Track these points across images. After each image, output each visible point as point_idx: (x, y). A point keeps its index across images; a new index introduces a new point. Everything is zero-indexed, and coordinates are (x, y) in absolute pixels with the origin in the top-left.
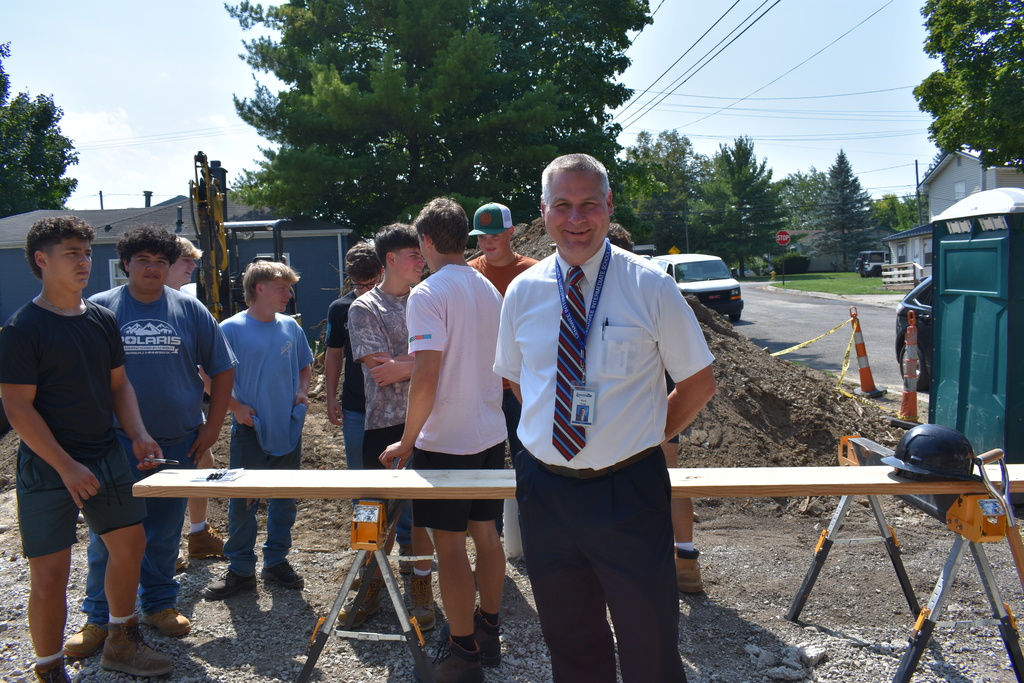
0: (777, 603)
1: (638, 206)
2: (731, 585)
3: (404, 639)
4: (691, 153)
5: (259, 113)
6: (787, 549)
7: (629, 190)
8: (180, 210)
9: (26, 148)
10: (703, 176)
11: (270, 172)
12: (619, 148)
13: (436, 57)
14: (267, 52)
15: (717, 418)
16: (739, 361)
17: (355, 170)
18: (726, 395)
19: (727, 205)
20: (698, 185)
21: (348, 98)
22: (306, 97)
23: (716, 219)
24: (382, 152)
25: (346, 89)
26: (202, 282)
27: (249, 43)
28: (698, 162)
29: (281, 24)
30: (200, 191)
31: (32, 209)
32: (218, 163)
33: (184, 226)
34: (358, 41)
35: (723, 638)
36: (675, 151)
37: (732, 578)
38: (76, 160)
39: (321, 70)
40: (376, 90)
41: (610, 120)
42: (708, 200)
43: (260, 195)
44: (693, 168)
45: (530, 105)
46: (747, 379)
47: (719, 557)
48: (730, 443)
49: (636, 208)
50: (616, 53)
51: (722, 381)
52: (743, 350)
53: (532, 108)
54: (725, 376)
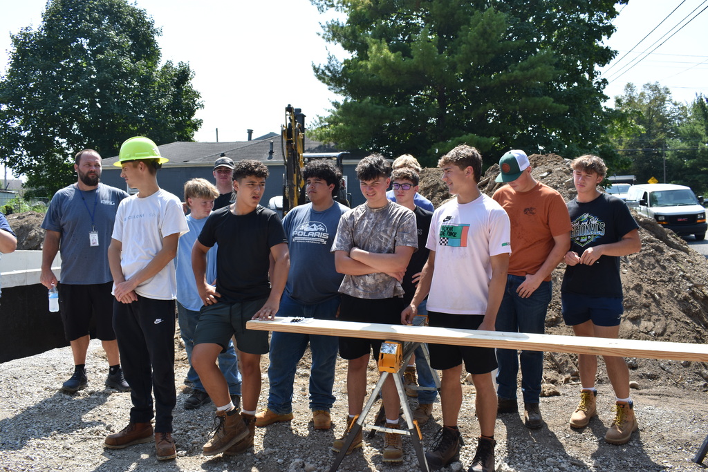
0: (687, 450)
1: (623, 143)
2: (654, 433)
3: (409, 434)
4: (671, 100)
5: (330, 74)
6: (702, 413)
7: (612, 132)
8: (272, 144)
9: (170, 97)
10: (680, 119)
11: (336, 117)
12: (606, 98)
13: (461, 31)
14: (337, 30)
15: (663, 314)
16: (686, 271)
17: (397, 116)
18: (672, 296)
19: (700, 144)
20: (676, 126)
21: (394, 63)
22: (363, 63)
23: (691, 154)
24: (417, 101)
25: (392, 56)
26: (287, 195)
27: (324, 24)
28: (677, 107)
29: (348, 9)
30: (288, 132)
31: (172, 141)
32: (300, 110)
33: (274, 155)
34: (403, 19)
35: (640, 468)
36: (656, 99)
37: (654, 428)
38: (203, 106)
39: (374, 43)
40: (415, 57)
41: (598, 76)
42: (684, 139)
43: (328, 134)
44: (672, 112)
45: (533, 66)
46: (691, 285)
47: (648, 413)
48: (672, 333)
49: (622, 145)
50: (605, 21)
51: (670, 285)
52: (692, 262)
53: (534, 68)
54: (673, 281)
